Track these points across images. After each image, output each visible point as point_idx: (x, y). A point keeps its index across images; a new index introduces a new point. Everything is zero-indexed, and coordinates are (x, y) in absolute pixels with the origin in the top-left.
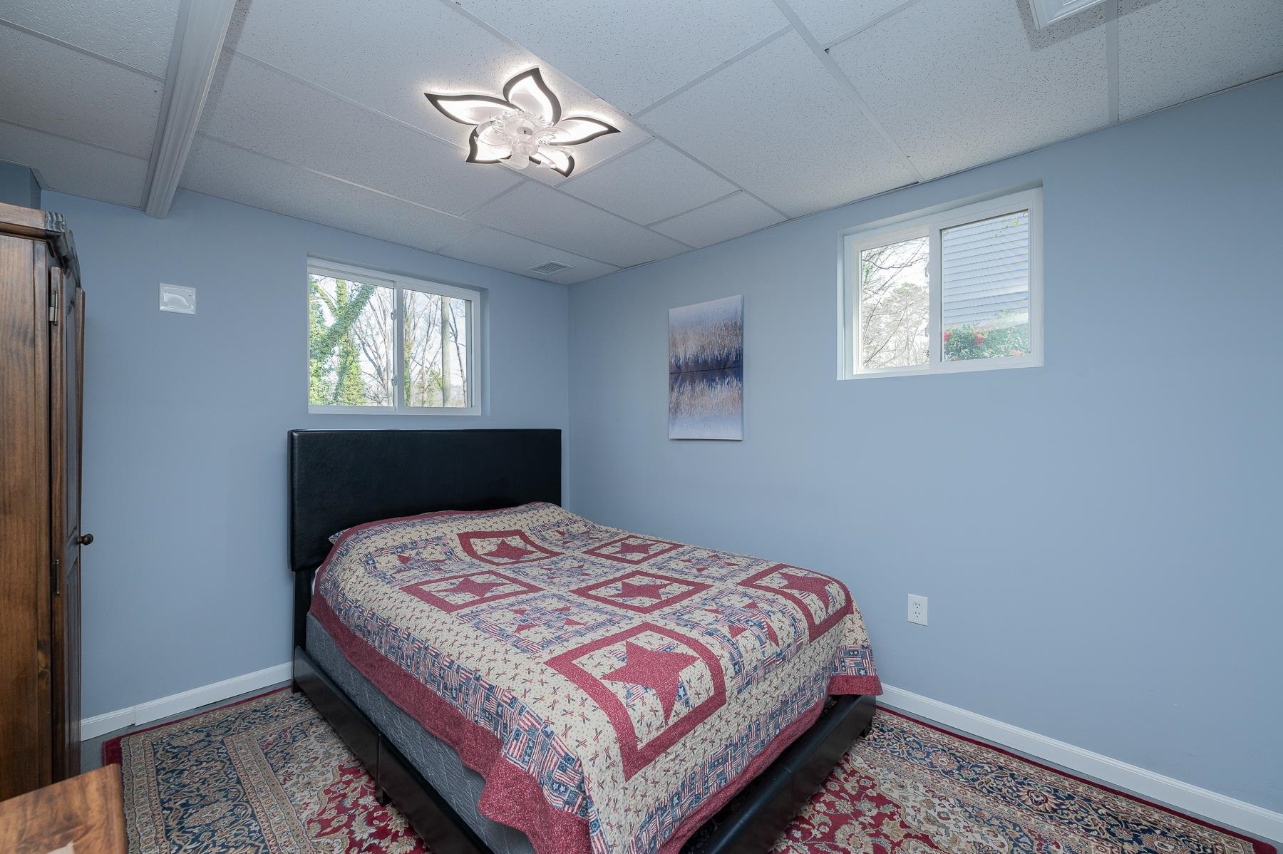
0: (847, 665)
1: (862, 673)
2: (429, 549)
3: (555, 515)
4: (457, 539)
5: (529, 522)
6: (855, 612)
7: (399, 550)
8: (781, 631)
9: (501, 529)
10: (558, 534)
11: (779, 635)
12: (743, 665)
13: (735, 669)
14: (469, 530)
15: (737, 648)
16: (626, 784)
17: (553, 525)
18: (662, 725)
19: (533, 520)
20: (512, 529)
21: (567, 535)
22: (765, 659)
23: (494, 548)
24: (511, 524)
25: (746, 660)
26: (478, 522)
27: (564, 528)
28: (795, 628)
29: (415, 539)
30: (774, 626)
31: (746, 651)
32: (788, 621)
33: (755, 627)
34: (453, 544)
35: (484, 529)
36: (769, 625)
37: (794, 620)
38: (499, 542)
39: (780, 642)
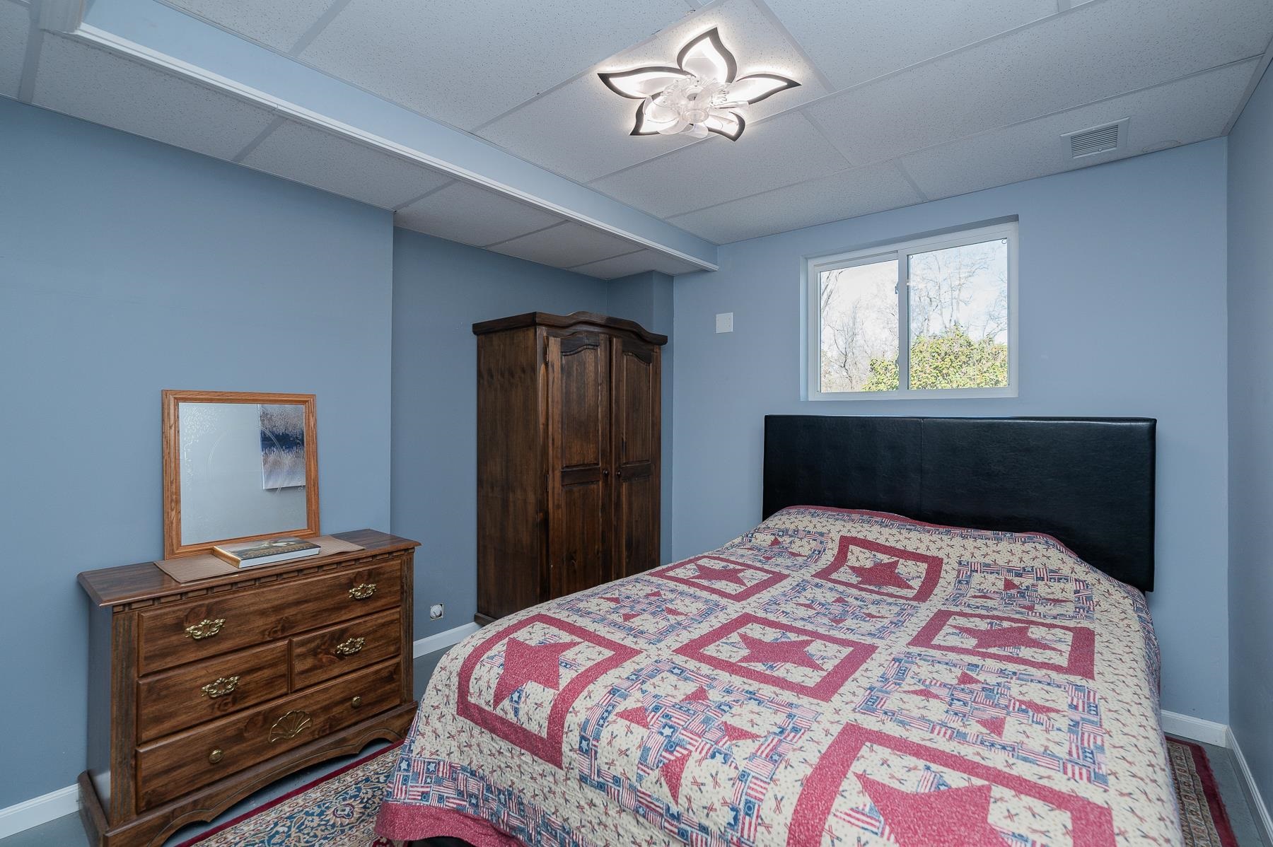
4: (837, 539)
8: (695, 788)
9: (910, 549)
10: (1001, 585)
11: (685, 788)
12: (596, 752)
13: (581, 743)
14: (860, 536)
15: (602, 726)
16: (457, 716)
17: (1009, 571)
18: (488, 703)
19: (977, 553)
20: (929, 553)
21: (1013, 591)
22: (639, 788)
23: (869, 564)
24: (932, 546)
25: (605, 753)
26: (886, 531)
27: (1027, 581)
28: (736, 818)
29: (801, 528)
30: (691, 771)
31: (610, 743)
32: (728, 792)
33: (662, 739)
34: (830, 545)
35: (882, 541)
36: (683, 760)
37: (749, 808)
38: (886, 561)
39: (682, 800)
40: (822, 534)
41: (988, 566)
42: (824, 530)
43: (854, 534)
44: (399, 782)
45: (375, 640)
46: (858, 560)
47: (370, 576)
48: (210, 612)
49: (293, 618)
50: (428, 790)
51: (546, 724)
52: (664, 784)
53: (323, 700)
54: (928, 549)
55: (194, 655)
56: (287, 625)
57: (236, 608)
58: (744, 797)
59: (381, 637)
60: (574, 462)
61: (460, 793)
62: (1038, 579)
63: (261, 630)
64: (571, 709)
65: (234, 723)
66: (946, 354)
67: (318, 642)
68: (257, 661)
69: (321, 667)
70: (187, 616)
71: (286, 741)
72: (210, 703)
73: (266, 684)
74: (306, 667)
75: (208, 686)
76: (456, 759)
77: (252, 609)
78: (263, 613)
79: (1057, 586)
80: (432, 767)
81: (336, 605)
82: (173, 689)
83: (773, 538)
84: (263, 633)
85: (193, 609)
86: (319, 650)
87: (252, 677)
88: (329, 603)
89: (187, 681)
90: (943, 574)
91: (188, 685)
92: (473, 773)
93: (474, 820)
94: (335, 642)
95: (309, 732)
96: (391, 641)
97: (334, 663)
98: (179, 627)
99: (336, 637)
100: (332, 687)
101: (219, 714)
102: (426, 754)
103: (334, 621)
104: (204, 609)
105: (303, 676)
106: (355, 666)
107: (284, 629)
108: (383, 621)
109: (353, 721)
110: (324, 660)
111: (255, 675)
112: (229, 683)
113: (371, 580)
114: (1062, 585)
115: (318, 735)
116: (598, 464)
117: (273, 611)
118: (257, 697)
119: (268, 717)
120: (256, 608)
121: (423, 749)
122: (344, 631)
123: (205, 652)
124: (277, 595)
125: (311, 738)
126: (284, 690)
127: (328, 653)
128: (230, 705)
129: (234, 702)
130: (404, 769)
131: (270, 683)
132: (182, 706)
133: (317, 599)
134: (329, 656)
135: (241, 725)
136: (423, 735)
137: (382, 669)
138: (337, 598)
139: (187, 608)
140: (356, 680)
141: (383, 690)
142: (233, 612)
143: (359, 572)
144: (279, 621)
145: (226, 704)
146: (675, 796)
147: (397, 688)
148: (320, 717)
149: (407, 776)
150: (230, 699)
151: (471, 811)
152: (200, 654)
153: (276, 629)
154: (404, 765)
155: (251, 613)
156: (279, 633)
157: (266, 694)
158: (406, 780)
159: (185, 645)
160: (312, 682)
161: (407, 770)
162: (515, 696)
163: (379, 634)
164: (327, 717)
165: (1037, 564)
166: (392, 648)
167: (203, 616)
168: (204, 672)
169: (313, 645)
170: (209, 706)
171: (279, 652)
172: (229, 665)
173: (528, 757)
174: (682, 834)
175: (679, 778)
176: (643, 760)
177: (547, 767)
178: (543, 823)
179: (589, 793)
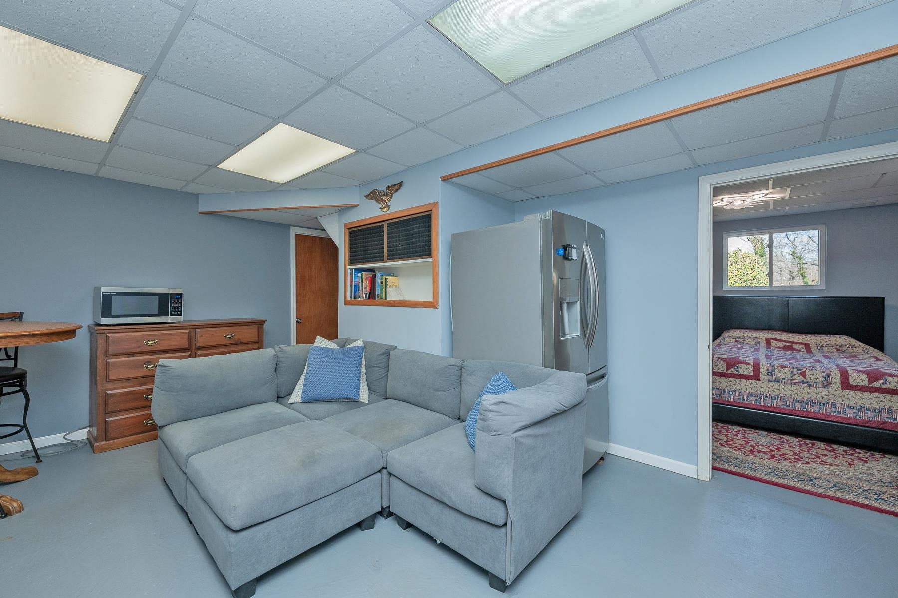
2: (749, 340)
3: (842, 342)
4: (764, 339)
5: (819, 342)
7: (737, 338)
8: (812, 376)
9: (795, 341)
10: (834, 350)
11: (808, 376)
12: (774, 375)
13: (768, 374)
14: (773, 338)
15: (774, 370)
17: (836, 346)
21: (840, 351)
22: (792, 379)
23: (781, 346)
25: (777, 374)
26: (783, 336)
27: (844, 348)
28: (825, 379)
30: (808, 373)
32: (821, 375)
34: (761, 341)
36: (805, 372)
37: (829, 377)
38: (787, 345)
40: (756, 338)
41: (827, 345)
42: (757, 336)
43: (771, 337)
46: (776, 345)
51: (752, 372)
52: (801, 377)
54: (803, 341)
58: (826, 375)
62: (848, 348)
64: (760, 367)
79: (855, 350)
83: (734, 340)
90: (812, 348)
114: (857, 349)
162: (736, 368)
173: (744, 381)
174: (809, 385)
175: (806, 375)
176: (792, 373)
177: (753, 382)
178: (751, 395)
179: (772, 384)
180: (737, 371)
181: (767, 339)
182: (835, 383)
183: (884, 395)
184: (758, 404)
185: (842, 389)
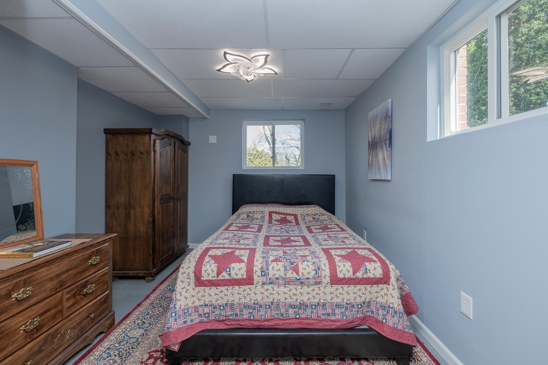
0: (380, 313)
1: (384, 321)
2: (257, 215)
3: (315, 211)
4: (268, 213)
5: (302, 212)
6: (391, 285)
7: (248, 213)
8: (304, 270)
9: (288, 213)
10: (312, 219)
11: (301, 271)
12: (268, 274)
13: (262, 273)
14: (274, 211)
15: (268, 266)
16: (195, 288)
17: (313, 215)
18: (214, 277)
19: (305, 211)
20: (293, 213)
21: (315, 220)
22: (286, 277)
23: (279, 218)
24: (293, 211)
25: (271, 273)
26: (280, 208)
27: (317, 217)
28: (316, 272)
29: (255, 211)
30: (301, 267)
31: (273, 269)
32: (313, 267)
33: (288, 263)
34: (266, 215)
35: (280, 211)
36: (297, 265)
37: (319, 268)
38: (283, 217)
39: (300, 274)
40: (262, 212)
41: (308, 214)
42: (263, 210)
43: (272, 210)
44: (173, 321)
45: (99, 284)
46: (276, 217)
47: (97, 253)
48: (25, 284)
49: (65, 280)
50: (186, 319)
51: (245, 273)
52: (294, 273)
53: (78, 319)
54: (293, 212)
55: (16, 310)
56: (62, 284)
57: (38, 279)
58: (317, 267)
59: (101, 282)
60: (164, 194)
61: (200, 315)
62: (319, 216)
63: (50, 289)
64: (254, 266)
65: (38, 343)
66: (252, 154)
67: (76, 290)
68: (48, 306)
69: (77, 303)
70: (13, 288)
71: (62, 345)
72: (25, 335)
73: (52, 318)
74: (71, 304)
75: (23, 327)
76: (197, 303)
77: (46, 278)
78: (51, 279)
79: (323, 217)
80: (186, 311)
81: (83, 270)
82: (5, 333)
83: (246, 215)
84: (51, 290)
85: (16, 283)
86: (76, 294)
87: (45, 316)
88: (81, 269)
89: (13, 326)
90: (298, 218)
91: (13, 329)
92: (206, 305)
93: (208, 322)
94: (83, 288)
95: (72, 338)
96: (105, 283)
97: (82, 299)
98: (9, 295)
99: (83, 286)
100: (82, 311)
101: (29, 340)
102: (183, 307)
103: (82, 278)
104: (22, 282)
105: (69, 309)
106: (91, 299)
107: (61, 286)
108: (102, 274)
109: (91, 326)
110: (78, 299)
111: (48, 314)
112: (34, 322)
113: (98, 254)
114: (324, 216)
115: (76, 338)
116: (171, 195)
117: (56, 277)
118: (48, 326)
119: (53, 336)
120: (48, 277)
121: (181, 306)
122: (87, 282)
123: (23, 307)
124: (58, 269)
125: (73, 341)
126: (61, 319)
127: (80, 295)
128: (35, 334)
129: (37, 332)
130: (174, 316)
131: (54, 317)
132: (10, 341)
133: (76, 267)
134: (80, 296)
135: (41, 344)
136: (180, 300)
137: (102, 298)
138: (84, 266)
139: (13, 284)
140: (92, 306)
141: (102, 308)
142: (37, 281)
143: (93, 251)
144: (58, 282)
145: (33, 334)
146: (298, 274)
147: (108, 305)
148: (77, 328)
149: (175, 318)
150: (35, 331)
151: (206, 320)
152: (20, 308)
153: (57, 287)
154: (173, 314)
155: (45, 281)
156: (59, 289)
157: (52, 323)
158: (176, 320)
159: (12, 305)
160: (73, 311)
161: (175, 316)
162: (228, 270)
163: (100, 281)
164: (80, 328)
165: (318, 212)
166: (106, 287)
167: (21, 286)
168: (22, 319)
169: (73, 292)
170: (24, 337)
171: (58, 299)
172: (34, 312)
173: (236, 288)
174: (301, 283)
175: (298, 269)
176: (286, 269)
177: (246, 287)
178: (244, 307)
179: (266, 287)
180: (230, 275)
181: (269, 212)
182: (325, 277)
183: (365, 286)
184: (252, 318)
185: (331, 284)
